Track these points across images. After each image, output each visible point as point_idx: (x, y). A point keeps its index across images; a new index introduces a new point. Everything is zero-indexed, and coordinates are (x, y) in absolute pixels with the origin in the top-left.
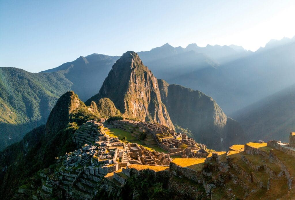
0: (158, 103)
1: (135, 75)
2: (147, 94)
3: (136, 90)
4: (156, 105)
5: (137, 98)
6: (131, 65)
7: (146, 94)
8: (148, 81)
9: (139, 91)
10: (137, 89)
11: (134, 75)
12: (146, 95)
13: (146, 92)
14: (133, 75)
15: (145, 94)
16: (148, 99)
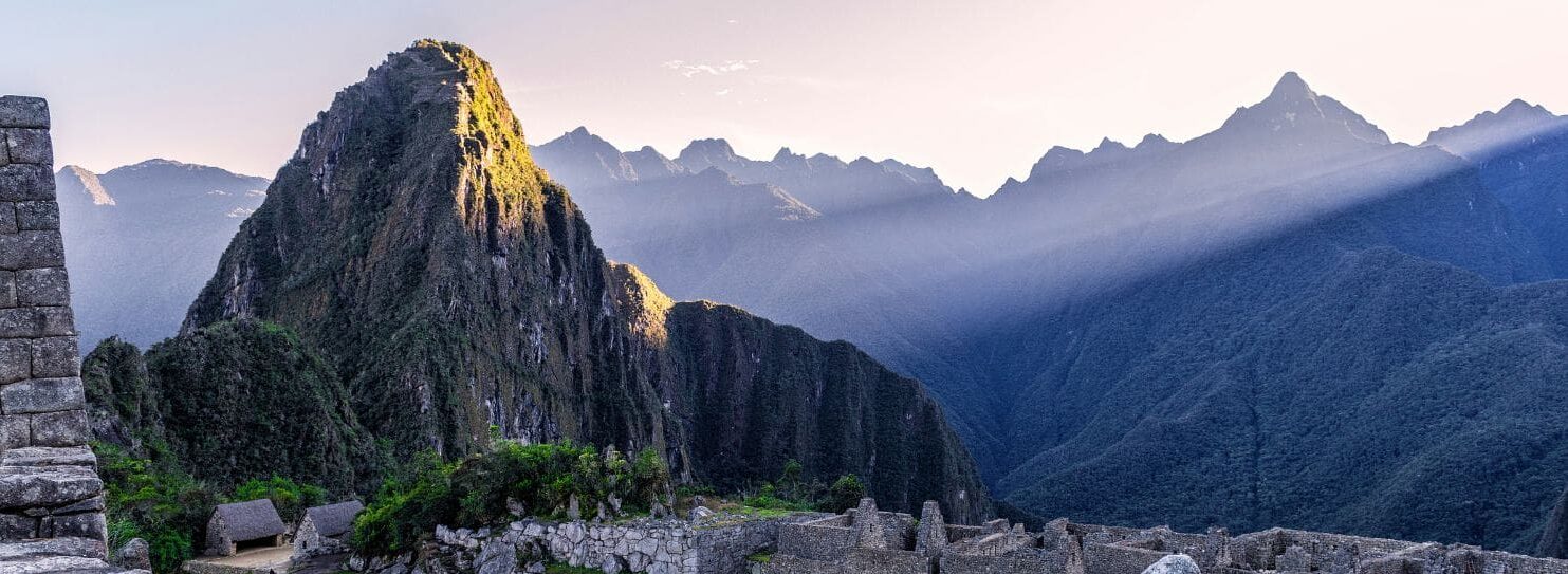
0: (641, 406)
1: (488, 188)
2: (570, 339)
3: (496, 306)
4: (634, 418)
5: (507, 365)
6: (455, 123)
7: (563, 339)
8: (571, 250)
9: (517, 310)
10: (503, 292)
11: (480, 193)
12: (565, 349)
13: (561, 325)
14: (471, 189)
15: (555, 341)
16: (577, 373)
